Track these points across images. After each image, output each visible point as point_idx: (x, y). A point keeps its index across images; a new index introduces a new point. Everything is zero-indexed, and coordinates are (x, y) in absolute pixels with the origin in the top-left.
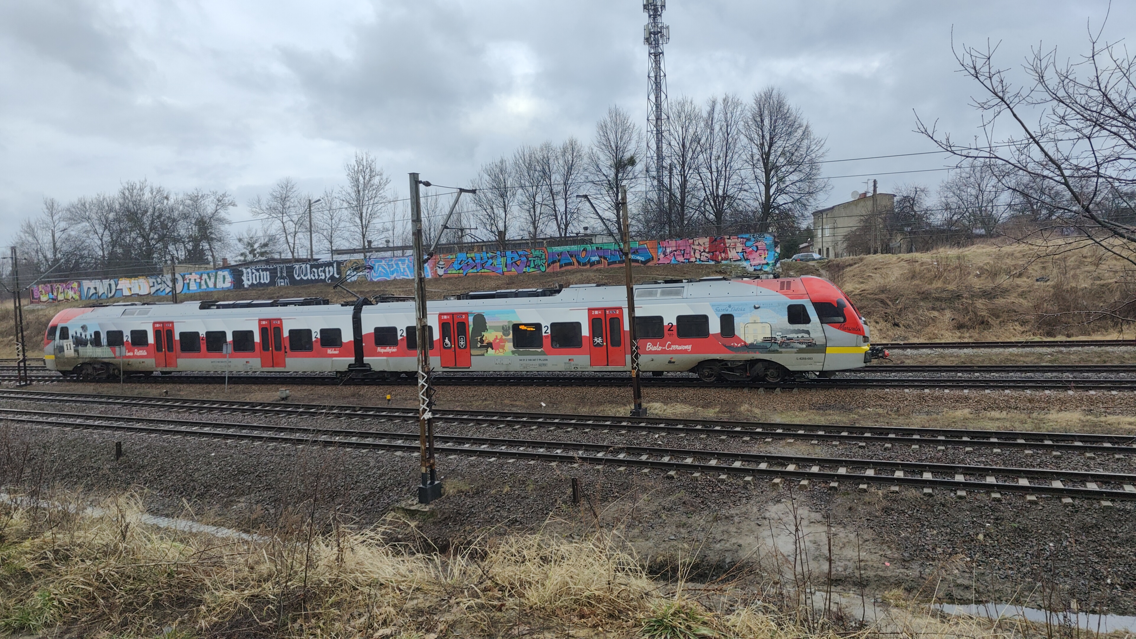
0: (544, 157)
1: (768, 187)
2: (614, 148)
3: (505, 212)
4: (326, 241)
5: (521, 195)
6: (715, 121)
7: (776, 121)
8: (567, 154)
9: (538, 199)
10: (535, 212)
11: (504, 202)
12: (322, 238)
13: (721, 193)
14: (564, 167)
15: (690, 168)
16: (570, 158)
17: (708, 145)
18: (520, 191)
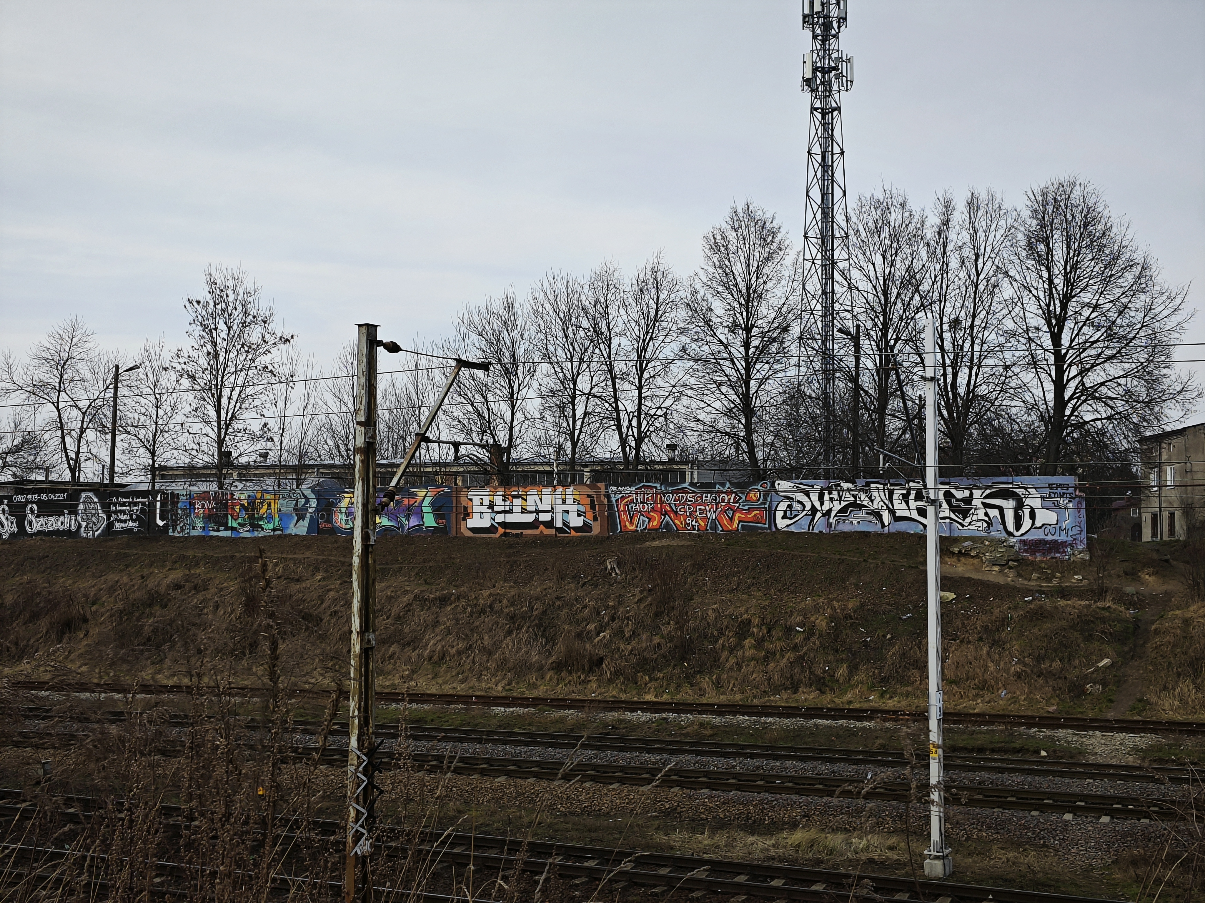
0: (597, 302)
1: (1060, 386)
2: (744, 290)
3: (513, 406)
4: (142, 450)
5: (547, 375)
6: (950, 247)
7: (1078, 252)
8: (647, 297)
9: (583, 384)
10: (574, 410)
11: (511, 386)
12: (135, 443)
13: (962, 390)
14: (638, 323)
15: (898, 339)
16: (652, 304)
17: (936, 294)
18: (545, 367)
